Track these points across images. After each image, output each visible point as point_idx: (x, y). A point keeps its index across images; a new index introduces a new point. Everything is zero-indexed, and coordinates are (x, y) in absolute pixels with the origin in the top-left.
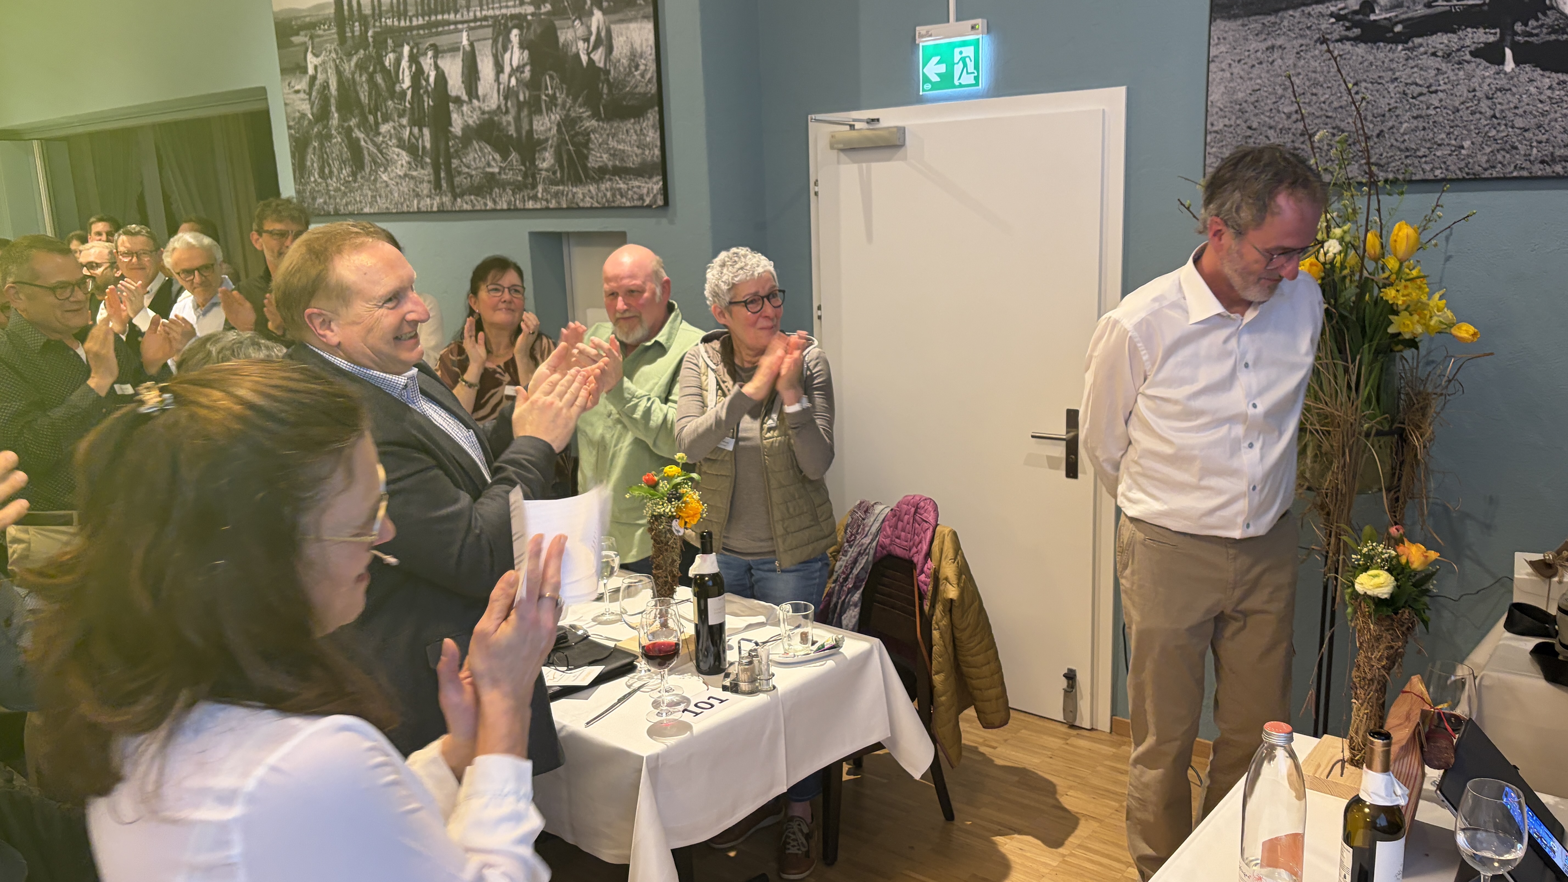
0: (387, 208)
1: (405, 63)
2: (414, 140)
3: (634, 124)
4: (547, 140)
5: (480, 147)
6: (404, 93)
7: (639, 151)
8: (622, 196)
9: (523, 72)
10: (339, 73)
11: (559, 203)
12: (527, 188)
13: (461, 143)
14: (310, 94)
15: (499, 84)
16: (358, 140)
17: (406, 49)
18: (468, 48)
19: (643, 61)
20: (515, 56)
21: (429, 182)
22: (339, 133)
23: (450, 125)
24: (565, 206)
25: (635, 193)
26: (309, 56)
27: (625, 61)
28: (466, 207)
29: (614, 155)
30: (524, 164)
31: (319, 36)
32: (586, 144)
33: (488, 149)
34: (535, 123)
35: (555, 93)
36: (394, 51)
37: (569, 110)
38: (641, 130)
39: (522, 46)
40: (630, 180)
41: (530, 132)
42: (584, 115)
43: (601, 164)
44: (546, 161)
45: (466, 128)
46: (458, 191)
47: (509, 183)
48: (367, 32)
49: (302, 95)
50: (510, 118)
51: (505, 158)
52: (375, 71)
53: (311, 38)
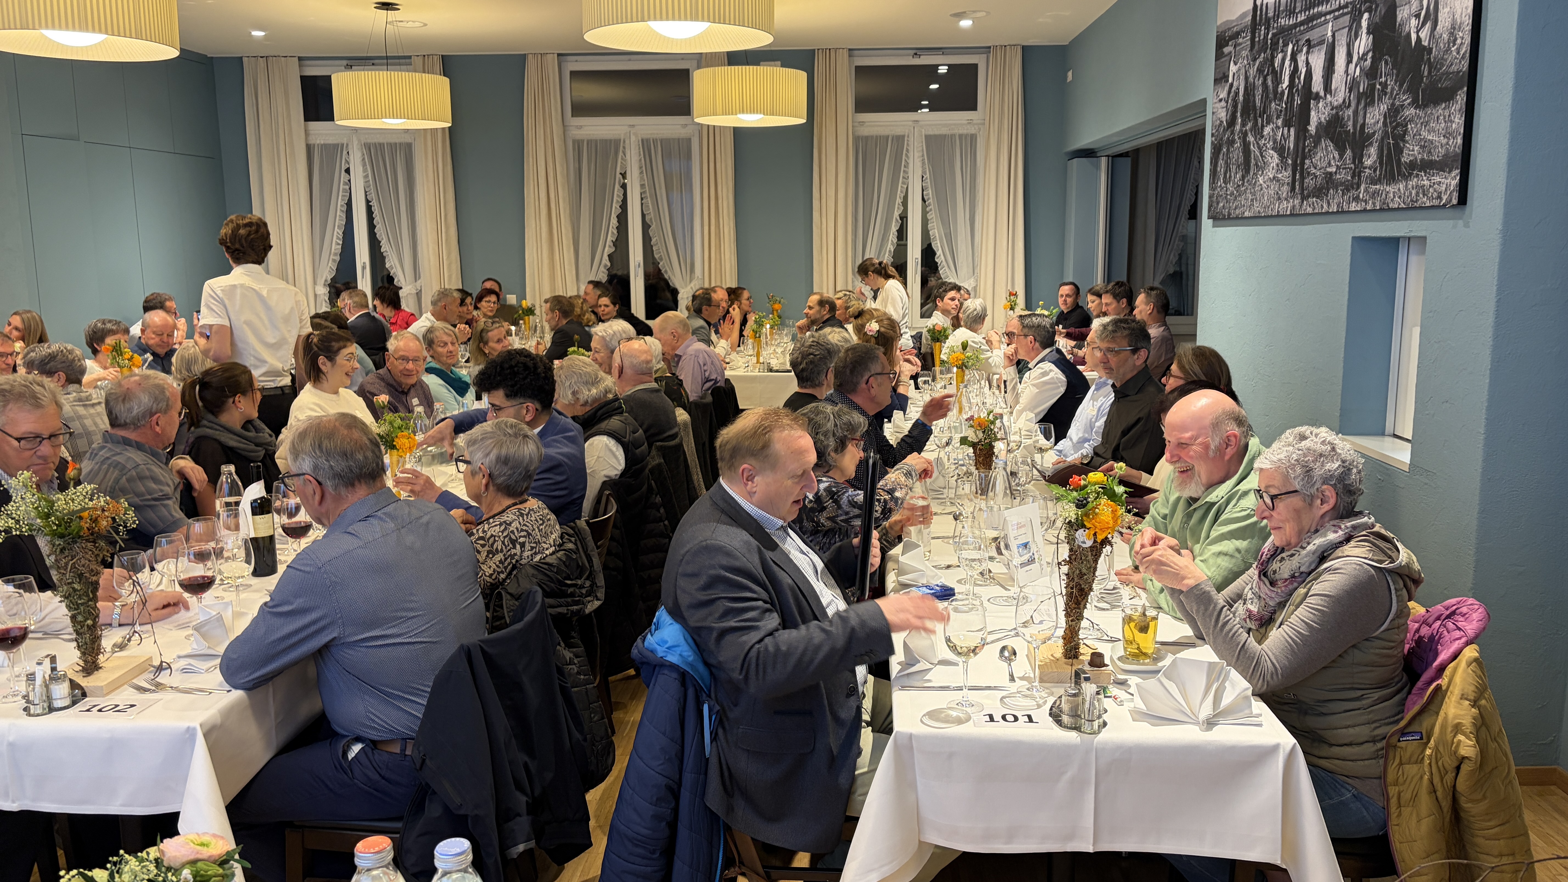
0: (1259, 212)
1: (1287, 63)
2: (1283, 142)
3: (1444, 109)
4: (1374, 133)
5: (1326, 146)
6: (1283, 92)
7: (1444, 141)
8: (1424, 195)
9: (1366, 60)
10: (1246, 78)
11: (1374, 204)
12: (1353, 188)
13: (1314, 142)
14: (1227, 102)
15: (1347, 75)
16: (1249, 142)
17: (1290, 46)
18: (1330, 40)
19: (1461, 34)
20: (1364, 43)
21: (1288, 184)
22: (1239, 138)
23: (1309, 124)
24: (1378, 208)
25: (1435, 191)
26: (1232, 63)
27: (1445, 36)
28: (1309, 210)
29: (1423, 147)
30: (1354, 162)
31: (1240, 44)
32: (1402, 137)
33: (1331, 147)
34: (1368, 115)
35: (1387, 80)
36: (1282, 51)
37: (1395, 99)
38: (1449, 116)
39: (1368, 33)
40: (1433, 176)
41: (1363, 125)
42: (1406, 103)
43: (1412, 158)
44: (1371, 157)
45: (1320, 125)
46: (1306, 192)
47: (1342, 184)
48: (1268, 34)
49: (1223, 104)
50: (1350, 112)
51: (1341, 156)
52: (1268, 74)
53: (1235, 47)
